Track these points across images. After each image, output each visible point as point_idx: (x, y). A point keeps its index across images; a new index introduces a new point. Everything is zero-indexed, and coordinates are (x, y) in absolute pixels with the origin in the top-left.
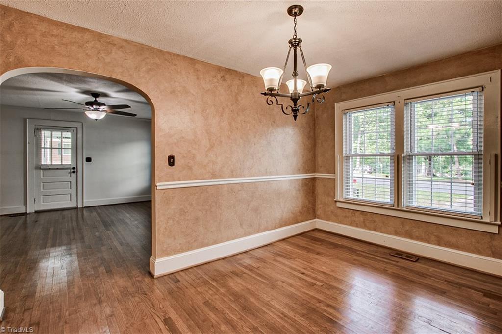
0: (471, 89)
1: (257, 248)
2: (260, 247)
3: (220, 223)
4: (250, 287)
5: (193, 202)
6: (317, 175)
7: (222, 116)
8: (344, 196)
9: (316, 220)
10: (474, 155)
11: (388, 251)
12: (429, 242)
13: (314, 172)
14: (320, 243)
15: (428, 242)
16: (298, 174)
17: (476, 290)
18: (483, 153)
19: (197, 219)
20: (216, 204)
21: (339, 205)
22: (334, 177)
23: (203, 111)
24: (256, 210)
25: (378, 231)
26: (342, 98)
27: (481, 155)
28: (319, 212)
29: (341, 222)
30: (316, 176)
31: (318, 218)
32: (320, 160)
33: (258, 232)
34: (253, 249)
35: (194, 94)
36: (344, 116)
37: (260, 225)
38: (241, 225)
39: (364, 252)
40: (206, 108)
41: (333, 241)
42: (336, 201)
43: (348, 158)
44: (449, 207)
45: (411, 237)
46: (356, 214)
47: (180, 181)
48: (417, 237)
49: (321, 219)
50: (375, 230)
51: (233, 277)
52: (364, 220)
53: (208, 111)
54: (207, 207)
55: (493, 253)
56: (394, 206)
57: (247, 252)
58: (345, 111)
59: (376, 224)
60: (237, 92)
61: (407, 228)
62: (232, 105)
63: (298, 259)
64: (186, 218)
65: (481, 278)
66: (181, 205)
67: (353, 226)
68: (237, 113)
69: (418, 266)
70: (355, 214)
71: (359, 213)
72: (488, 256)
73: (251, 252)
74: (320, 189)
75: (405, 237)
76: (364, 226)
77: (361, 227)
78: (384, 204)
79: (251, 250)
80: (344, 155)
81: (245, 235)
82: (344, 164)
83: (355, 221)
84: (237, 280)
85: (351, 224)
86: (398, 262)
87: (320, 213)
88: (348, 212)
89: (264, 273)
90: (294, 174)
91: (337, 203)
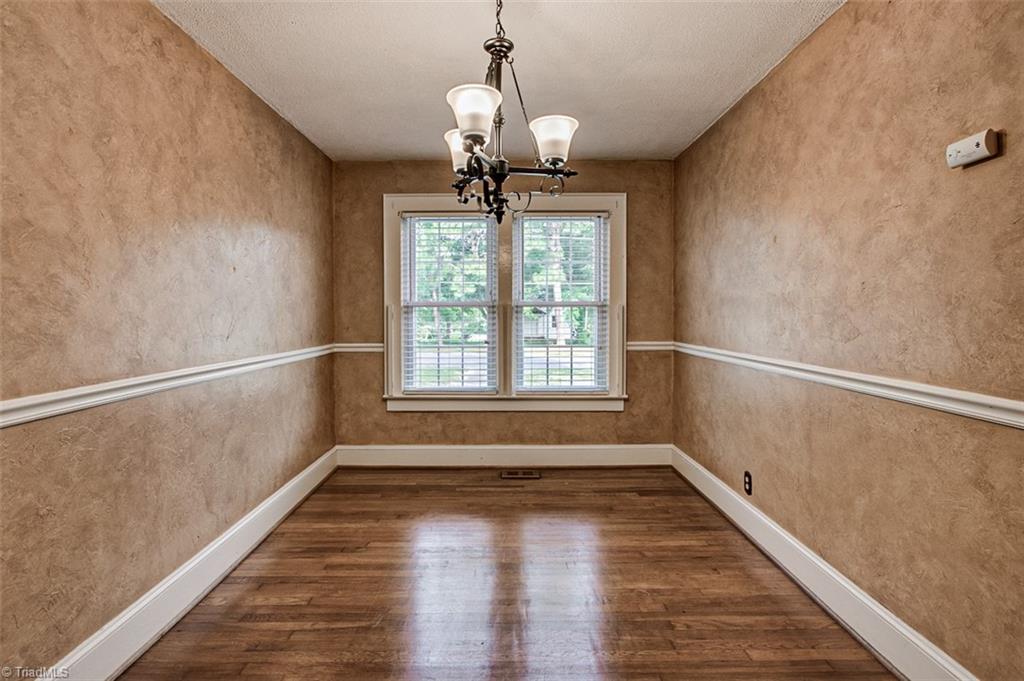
0: (597, 212)
1: (246, 558)
2: (252, 552)
3: (156, 517)
4: (347, 657)
5: (72, 471)
6: (339, 347)
7: (155, 168)
8: (404, 386)
9: (337, 447)
10: (598, 306)
11: (495, 474)
12: (547, 443)
13: (331, 340)
14: (379, 496)
15: (545, 442)
16: (310, 347)
17: (630, 492)
18: (608, 303)
19: (86, 528)
20: (144, 460)
21: (391, 406)
22: (381, 350)
23: (99, 136)
24: (239, 453)
25: (469, 443)
26: (398, 186)
27: (605, 306)
28: (344, 429)
29: (396, 442)
30: (335, 350)
31: (341, 443)
32: (345, 314)
33: (245, 511)
34: (240, 564)
35: (69, 62)
36: (402, 226)
37: (247, 491)
38: (208, 504)
39: (464, 486)
40: (112, 130)
41: (396, 483)
42: (385, 400)
43: (409, 309)
44: (569, 384)
45: (522, 440)
46: (429, 420)
47: (18, 395)
48: (531, 437)
49: (349, 443)
50: (463, 442)
51: (270, 659)
52: (444, 427)
53: (114, 140)
54: (117, 477)
55: (618, 437)
56: (497, 392)
57: (227, 577)
58: (403, 215)
59: (465, 430)
60: (194, 104)
61: (516, 426)
62: (182, 142)
63: (374, 541)
64: (49, 537)
65: (615, 475)
66: (24, 492)
67: (423, 443)
68: (195, 171)
69: (547, 484)
70: (426, 419)
71: (432, 416)
72: (614, 443)
73: (235, 574)
74: (345, 378)
75: (513, 442)
76: (445, 438)
77: (439, 442)
78: (481, 391)
79: (234, 570)
80: (402, 304)
81: (219, 532)
82: (403, 322)
83: (426, 433)
84: (291, 660)
85: (419, 440)
86: (522, 486)
87: (348, 430)
88: (412, 417)
89: (340, 607)
90: (304, 348)
91: (388, 402)
